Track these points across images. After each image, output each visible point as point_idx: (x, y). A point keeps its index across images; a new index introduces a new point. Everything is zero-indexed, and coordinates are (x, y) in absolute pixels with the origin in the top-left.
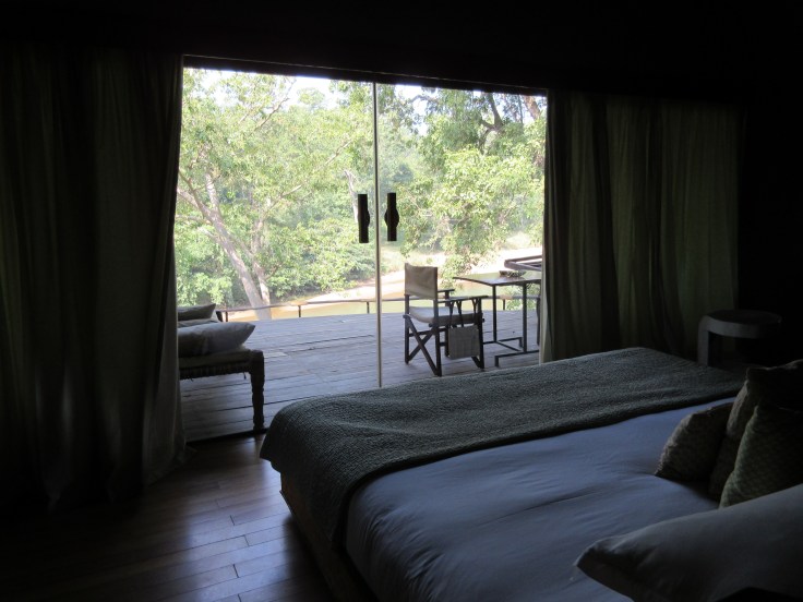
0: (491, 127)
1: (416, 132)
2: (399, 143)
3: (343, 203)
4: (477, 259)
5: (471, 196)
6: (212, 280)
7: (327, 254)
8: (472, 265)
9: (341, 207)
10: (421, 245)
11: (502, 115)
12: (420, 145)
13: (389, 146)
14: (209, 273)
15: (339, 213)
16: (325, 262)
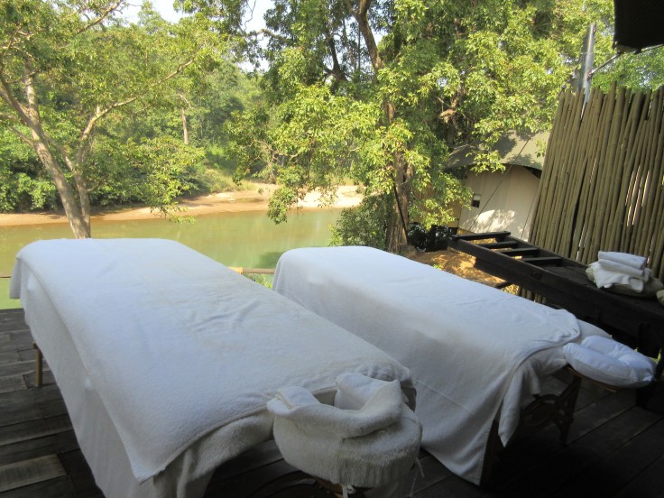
0: (329, 72)
1: (257, 65)
2: (232, 77)
3: (175, 124)
4: (304, 194)
5: (320, 135)
6: (34, 182)
7: (159, 175)
8: (299, 199)
9: (173, 128)
10: (254, 175)
11: (340, 62)
12: (260, 79)
13: (222, 79)
14: (33, 174)
15: (170, 134)
16: (156, 182)
